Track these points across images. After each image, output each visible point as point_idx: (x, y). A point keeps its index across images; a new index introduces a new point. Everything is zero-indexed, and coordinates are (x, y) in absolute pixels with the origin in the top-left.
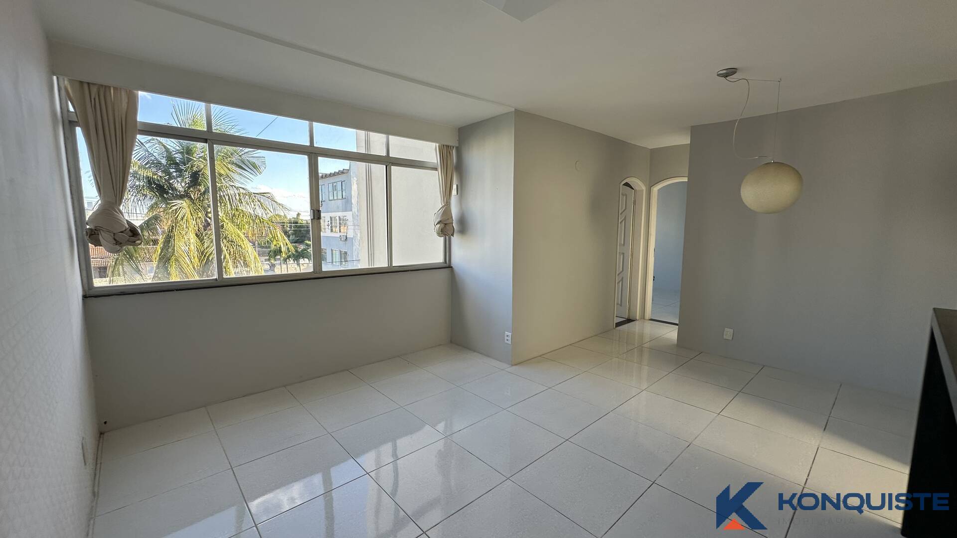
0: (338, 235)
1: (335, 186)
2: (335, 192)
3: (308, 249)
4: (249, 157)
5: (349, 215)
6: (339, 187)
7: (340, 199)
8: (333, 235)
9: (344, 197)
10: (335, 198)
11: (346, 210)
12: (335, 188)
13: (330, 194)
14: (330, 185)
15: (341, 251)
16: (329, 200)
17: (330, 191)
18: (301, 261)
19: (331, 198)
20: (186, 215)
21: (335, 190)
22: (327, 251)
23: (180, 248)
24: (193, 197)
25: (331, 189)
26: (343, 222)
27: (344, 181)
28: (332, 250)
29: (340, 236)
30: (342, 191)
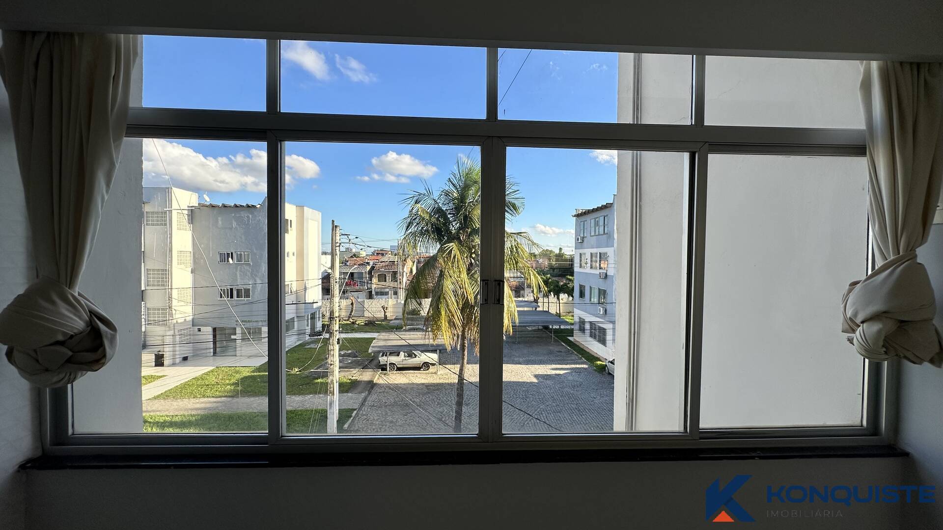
0: (597, 272)
1: (597, 221)
2: (597, 228)
3: (569, 284)
4: (510, 198)
5: (610, 251)
6: (601, 223)
7: (602, 235)
8: (593, 271)
9: (606, 232)
10: (597, 233)
11: (607, 247)
12: (597, 224)
13: (592, 229)
14: (592, 220)
15: (599, 289)
16: (591, 236)
17: (592, 226)
18: (562, 296)
19: (593, 234)
20: (457, 256)
21: (597, 226)
22: (586, 288)
23: (448, 287)
24: (461, 239)
25: (593, 224)
26: (603, 257)
27: (607, 216)
28: (591, 287)
29: (600, 273)
30: (604, 226)
